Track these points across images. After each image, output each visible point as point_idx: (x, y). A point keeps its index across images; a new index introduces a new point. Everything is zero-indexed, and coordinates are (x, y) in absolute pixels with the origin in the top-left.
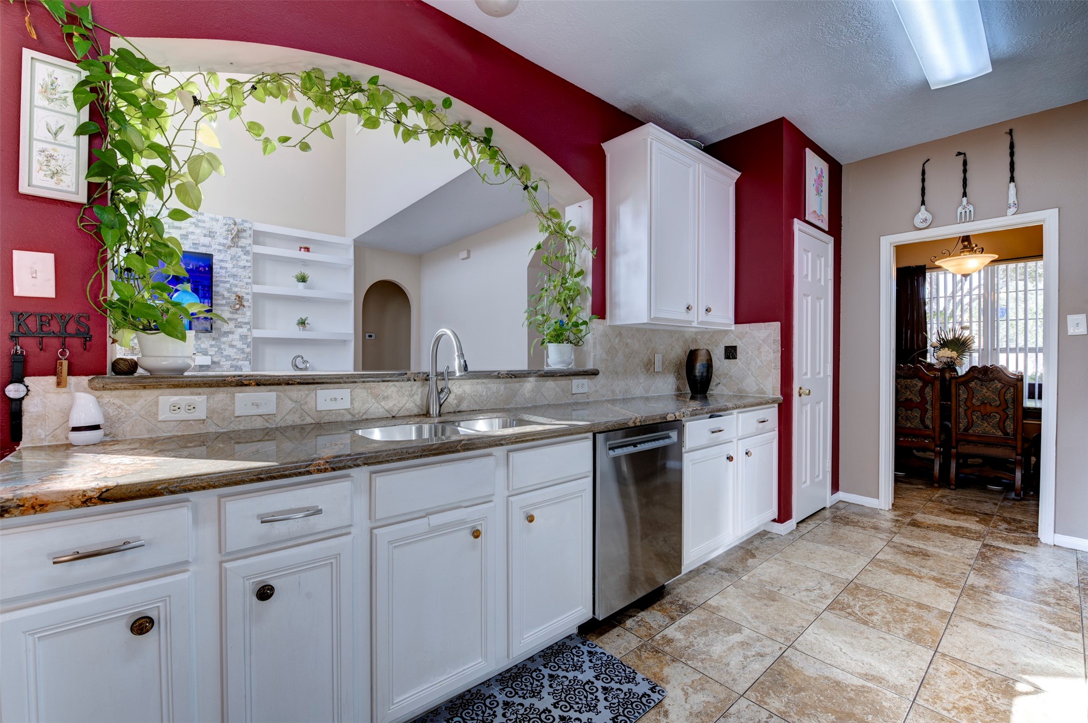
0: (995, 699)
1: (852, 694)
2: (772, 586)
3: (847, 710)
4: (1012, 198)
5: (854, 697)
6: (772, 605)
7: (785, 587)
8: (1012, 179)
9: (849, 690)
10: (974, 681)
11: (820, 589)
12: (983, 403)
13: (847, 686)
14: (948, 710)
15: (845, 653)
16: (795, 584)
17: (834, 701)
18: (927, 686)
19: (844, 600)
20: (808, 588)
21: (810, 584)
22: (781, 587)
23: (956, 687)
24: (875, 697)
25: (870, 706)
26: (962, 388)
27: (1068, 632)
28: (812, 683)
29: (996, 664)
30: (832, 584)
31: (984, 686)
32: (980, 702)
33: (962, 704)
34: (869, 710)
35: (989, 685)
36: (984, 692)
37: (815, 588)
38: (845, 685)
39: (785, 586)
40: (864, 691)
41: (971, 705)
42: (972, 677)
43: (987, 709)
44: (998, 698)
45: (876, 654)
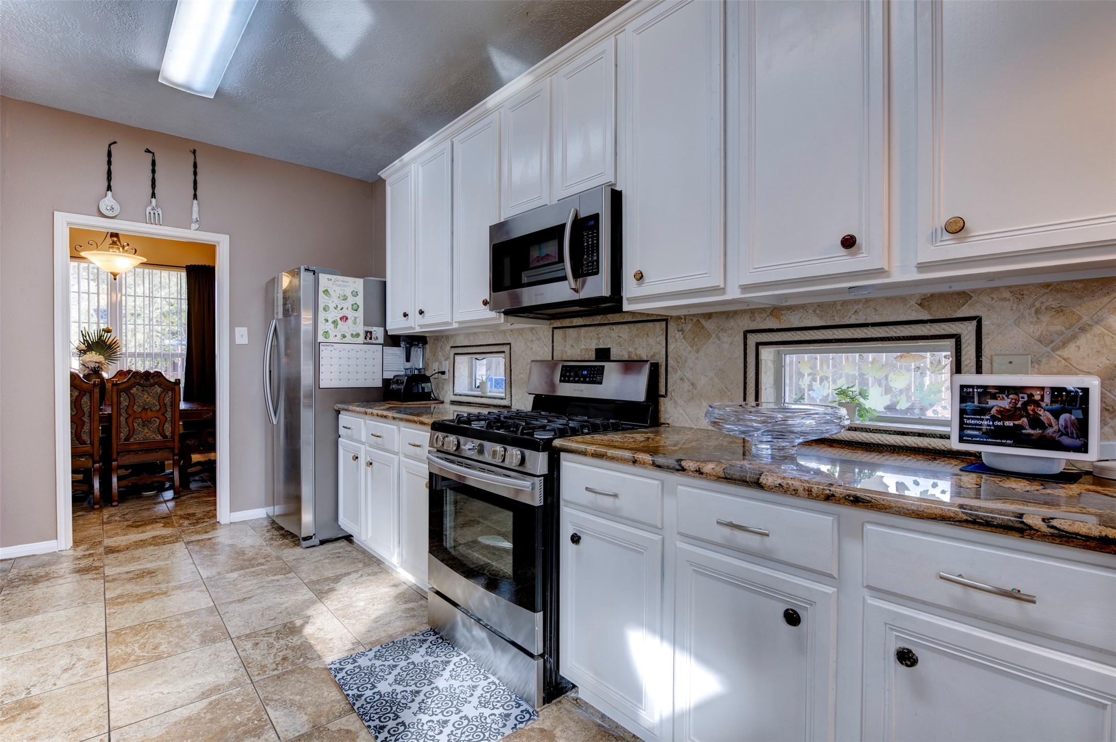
0: (291, 641)
1: (209, 716)
2: (13, 695)
3: (218, 730)
4: (195, 215)
5: (212, 716)
6: (38, 714)
7: (35, 686)
8: (195, 197)
9: (203, 716)
10: (271, 640)
11: (79, 660)
12: (144, 409)
13: (199, 714)
14: (276, 669)
15: (168, 693)
16: (43, 675)
17: (201, 733)
18: (250, 665)
19: (117, 652)
20: (65, 668)
21: (62, 662)
22: (28, 689)
23: (265, 652)
24: (227, 702)
25: (230, 711)
26: (123, 395)
27: (287, 575)
28: (168, 738)
29: (272, 620)
30: (88, 647)
31: (279, 638)
32: (286, 649)
33: (279, 659)
34: (232, 715)
35: (281, 636)
36: (282, 642)
37: (73, 662)
38: (196, 715)
39: (32, 683)
40: (215, 706)
41: (283, 655)
42: (268, 638)
43: (293, 650)
44: (292, 639)
45: (194, 674)
